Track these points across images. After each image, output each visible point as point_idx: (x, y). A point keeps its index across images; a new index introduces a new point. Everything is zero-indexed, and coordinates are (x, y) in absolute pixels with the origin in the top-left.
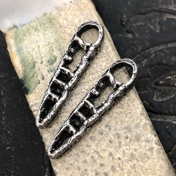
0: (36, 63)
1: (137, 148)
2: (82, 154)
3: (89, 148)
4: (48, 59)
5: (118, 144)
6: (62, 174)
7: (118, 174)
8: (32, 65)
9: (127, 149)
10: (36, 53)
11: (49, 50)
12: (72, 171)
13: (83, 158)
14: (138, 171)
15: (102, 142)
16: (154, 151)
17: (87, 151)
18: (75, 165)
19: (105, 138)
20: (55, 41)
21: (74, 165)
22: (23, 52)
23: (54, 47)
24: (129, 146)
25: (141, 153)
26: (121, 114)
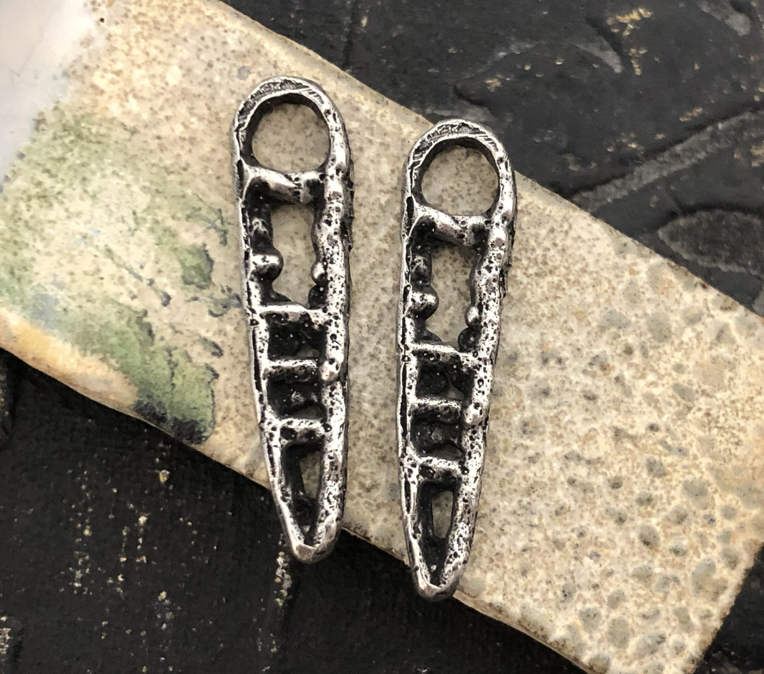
0: (145, 313)
1: (681, 360)
2: (534, 496)
3: (542, 463)
4: (180, 274)
5: (615, 388)
6: (519, 600)
7: (681, 473)
8: (135, 334)
9: (653, 384)
10: (116, 280)
11: (154, 241)
12: (541, 567)
13: (547, 505)
14: (728, 422)
15: (566, 414)
16: (735, 334)
17: (542, 477)
18: (538, 543)
19: (566, 397)
20: (153, 197)
21: (535, 544)
22: (58, 309)
23: (164, 220)
24: (653, 370)
25: (702, 365)
26: (560, 294)
